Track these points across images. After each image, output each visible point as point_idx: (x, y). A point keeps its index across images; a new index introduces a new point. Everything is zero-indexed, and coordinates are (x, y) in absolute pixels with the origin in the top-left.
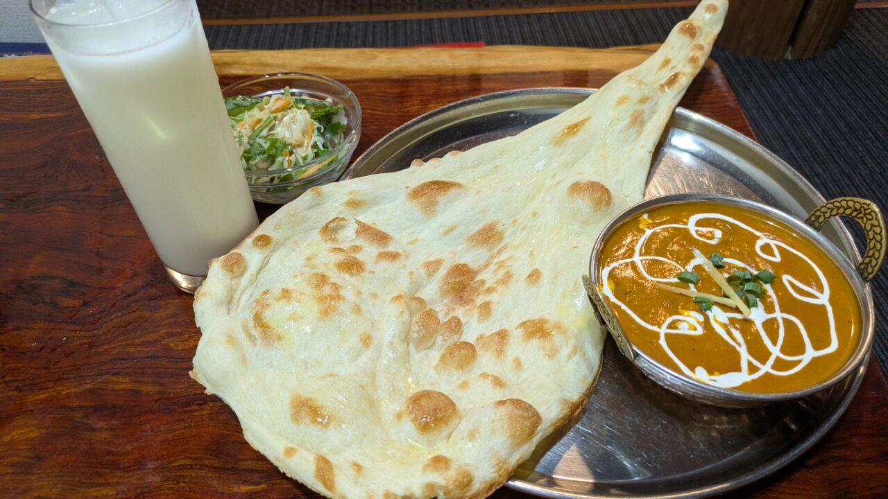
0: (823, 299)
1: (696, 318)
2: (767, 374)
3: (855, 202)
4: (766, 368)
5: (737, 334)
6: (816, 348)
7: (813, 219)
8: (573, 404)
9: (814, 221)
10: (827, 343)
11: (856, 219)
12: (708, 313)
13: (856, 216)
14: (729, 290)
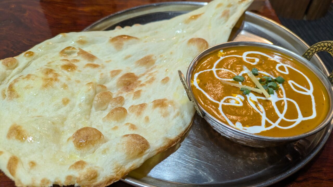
0: (310, 92)
1: (240, 98)
2: (276, 128)
3: (328, 43)
4: (276, 125)
5: (261, 107)
6: (304, 116)
7: (306, 54)
8: (171, 140)
9: (307, 55)
10: (311, 114)
11: (328, 52)
12: (247, 96)
13: (328, 51)
14: (259, 85)
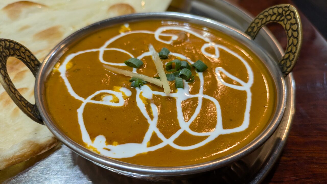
0: (246, 87)
1: (123, 93)
2: (168, 148)
3: (278, 8)
4: (169, 142)
5: (155, 110)
6: (226, 127)
7: (250, 30)
10: (239, 122)
11: (279, 22)
12: (137, 89)
13: (279, 20)
14: (162, 73)
